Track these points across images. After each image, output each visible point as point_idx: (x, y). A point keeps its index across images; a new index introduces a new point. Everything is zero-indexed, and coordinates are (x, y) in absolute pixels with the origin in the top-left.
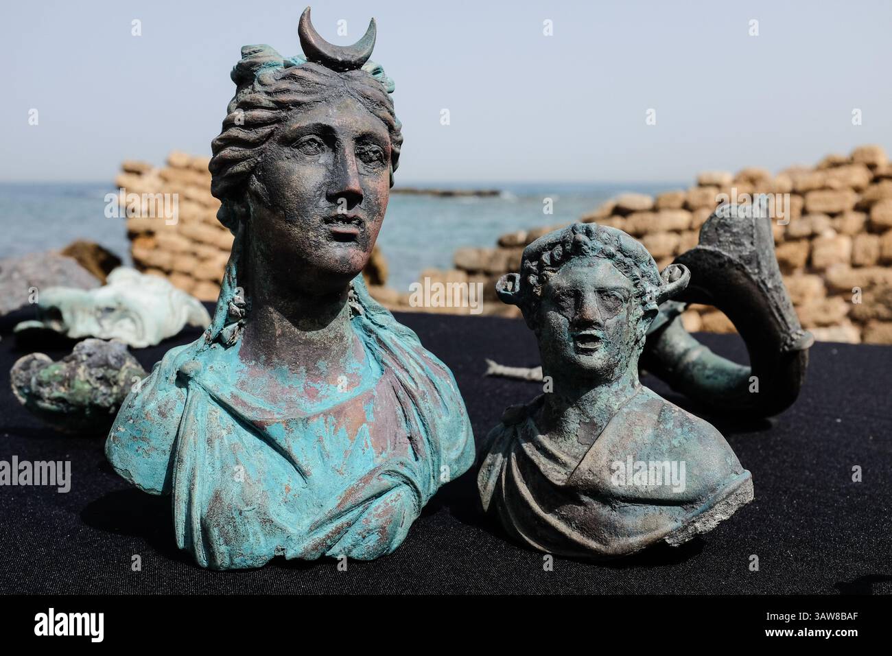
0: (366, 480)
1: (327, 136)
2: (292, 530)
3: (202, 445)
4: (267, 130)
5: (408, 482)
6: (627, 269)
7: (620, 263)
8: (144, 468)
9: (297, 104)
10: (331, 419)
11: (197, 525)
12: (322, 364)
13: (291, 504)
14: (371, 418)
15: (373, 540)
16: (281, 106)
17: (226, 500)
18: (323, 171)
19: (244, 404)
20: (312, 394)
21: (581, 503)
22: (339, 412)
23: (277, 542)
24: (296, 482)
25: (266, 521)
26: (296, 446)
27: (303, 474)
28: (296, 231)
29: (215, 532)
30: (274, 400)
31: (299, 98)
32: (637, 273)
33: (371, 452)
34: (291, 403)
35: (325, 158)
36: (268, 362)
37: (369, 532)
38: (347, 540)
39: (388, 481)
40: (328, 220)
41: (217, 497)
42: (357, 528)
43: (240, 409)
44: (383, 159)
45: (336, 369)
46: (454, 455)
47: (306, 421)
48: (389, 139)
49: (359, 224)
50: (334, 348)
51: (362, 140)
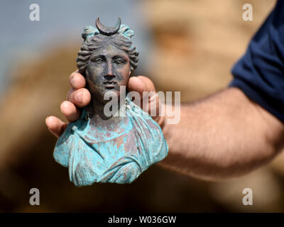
0: (120, 160)
1: (103, 58)
2: (98, 174)
3: (76, 150)
4: (88, 57)
5: (134, 161)
8: (63, 159)
9: (95, 49)
10: (112, 142)
11: (74, 173)
12: (112, 126)
13: (99, 167)
14: (125, 142)
15: (122, 177)
16: (90, 50)
17: (81, 166)
18: (103, 68)
19: (88, 138)
20: (108, 135)
22: (115, 140)
23: (94, 178)
24: (101, 161)
25: (91, 171)
26: (101, 150)
27: (103, 158)
28: (96, 87)
29: (78, 175)
30: (97, 137)
31: (95, 47)
33: (124, 152)
34: (102, 138)
35: (104, 64)
36: (96, 126)
37: (121, 175)
38: (114, 178)
39: (127, 160)
40: (105, 83)
41: (79, 165)
42: (117, 174)
43: (87, 140)
44: (124, 61)
45: (116, 127)
46: (156, 154)
47: (104, 143)
48: (126, 56)
49: (115, 83)
50: (116, 121)
51: (115, 58)
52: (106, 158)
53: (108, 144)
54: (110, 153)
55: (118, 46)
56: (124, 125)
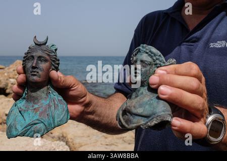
0: (33, 121)
1: (33, 57)
2: (19, 130)
5: (43, 123)
6: (152, 57)
7: (149, 55)
10: (33, 110)
13: (21, 126)
14: (40, 111)
15: (33, 133)
18: (31, 64)
21: (127, 115)
22: (35, 109)
23: (17, 132)
24: (23, 122)
25: (16, 128)
26: (25, 115)
27: (25, 120)
30: (26, 108)
32: (155, 58)
33: (38, 117)
34: (28, 108)
36: (28, 101)
37: (32, 131)
38: (28, 133)
40: (31, 72)
41: (10, 124)
42: (30, 130)
43: (19, 109)
44: (46, 61)
45: (38, 102)
46: (59, 120)
47: (28, 111)
48: (48, 57)
49: (38, 72)
50: (39, 98)
51: (40, 57)
52: (27, 120)
53: (30, 111)
54: (29, 117)
55: (43, 51)
56: (44, 101)
